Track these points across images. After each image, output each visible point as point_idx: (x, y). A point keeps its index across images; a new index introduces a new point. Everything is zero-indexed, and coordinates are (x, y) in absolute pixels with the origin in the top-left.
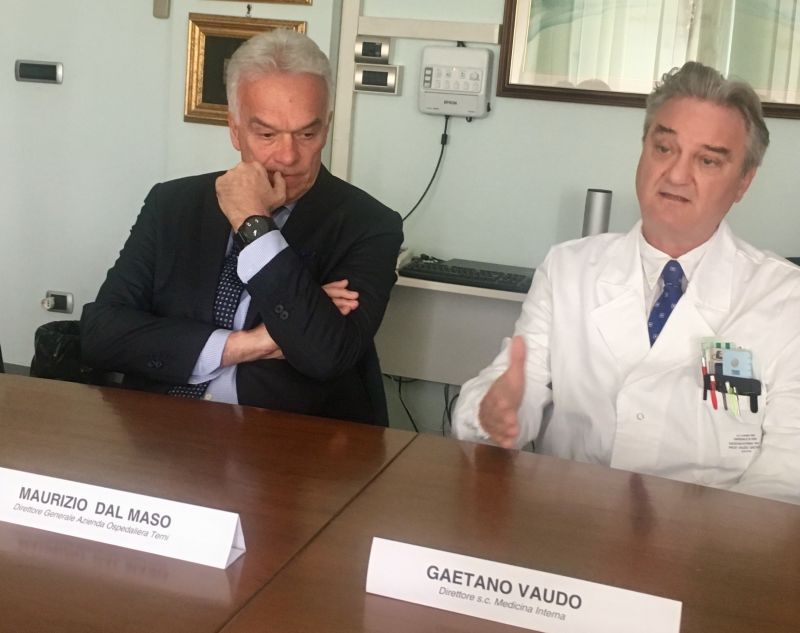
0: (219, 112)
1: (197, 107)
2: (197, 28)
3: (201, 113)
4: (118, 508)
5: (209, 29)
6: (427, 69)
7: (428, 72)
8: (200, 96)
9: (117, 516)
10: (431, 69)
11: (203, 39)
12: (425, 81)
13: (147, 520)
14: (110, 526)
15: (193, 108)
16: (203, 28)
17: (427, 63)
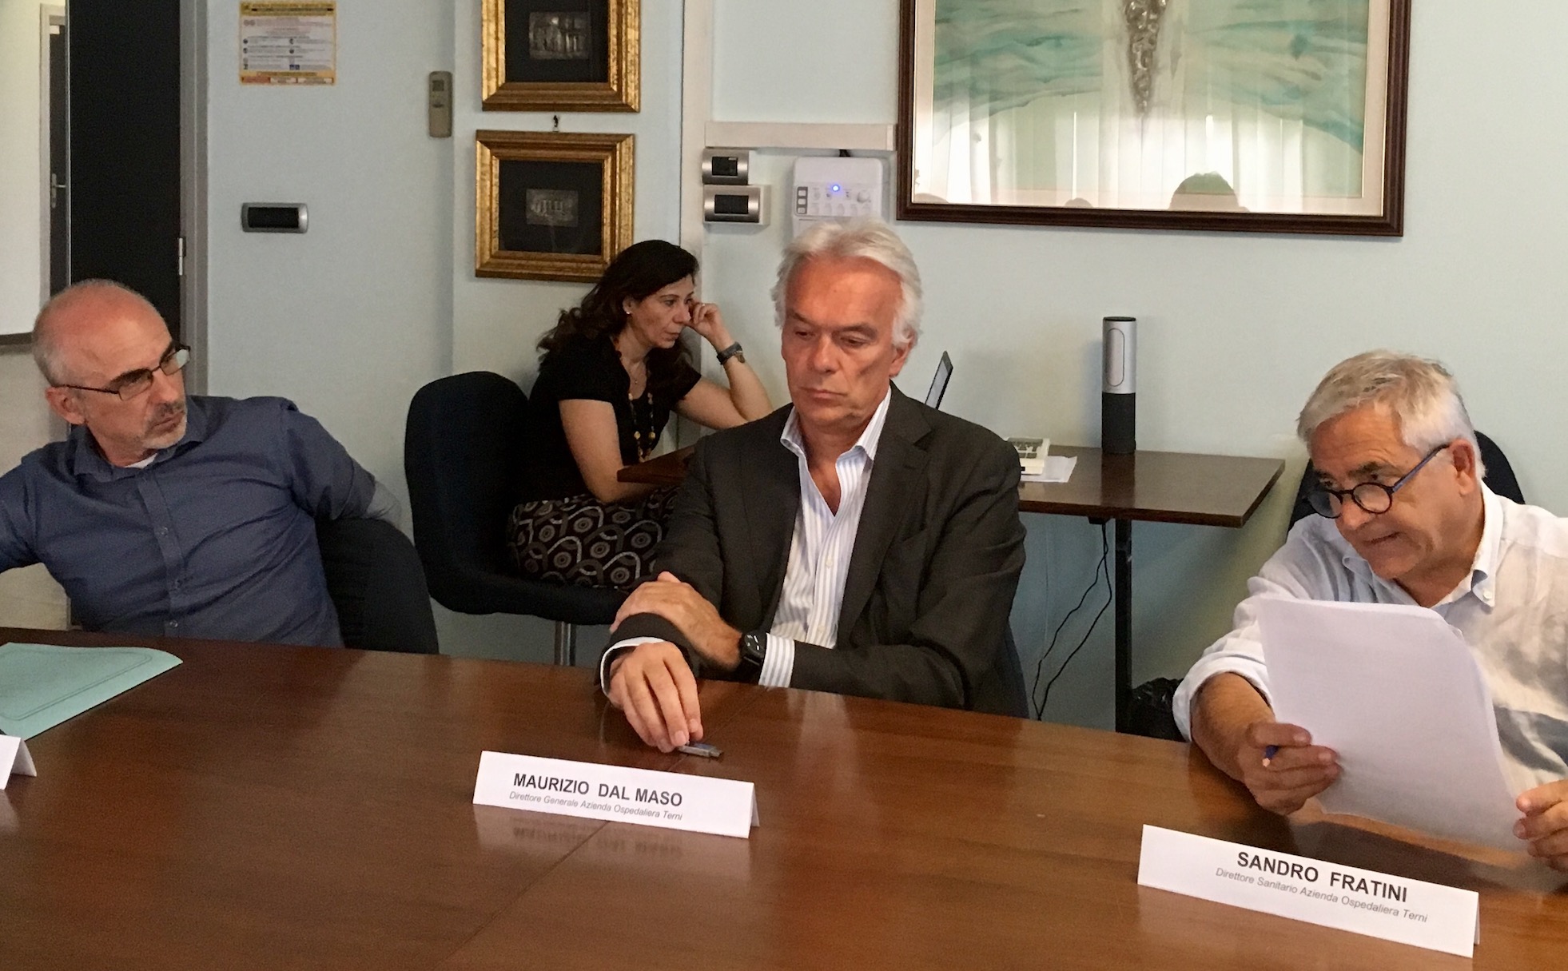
0: (523, 262)
1: (492, 256)
2: (488, 151)
3: (500, 265)
4: (624, 789)
5: (504, 152)
6: (800, 189)
7: (802, 193)
8: (496, 242)
9: (623, 798)
10: (806, 189)
11: (496, 164)
12: (799, 206)
13: (656, 800)
14: (617, 808)
15: (487, 258)
16: (495, 151)
17: (799, 182)
